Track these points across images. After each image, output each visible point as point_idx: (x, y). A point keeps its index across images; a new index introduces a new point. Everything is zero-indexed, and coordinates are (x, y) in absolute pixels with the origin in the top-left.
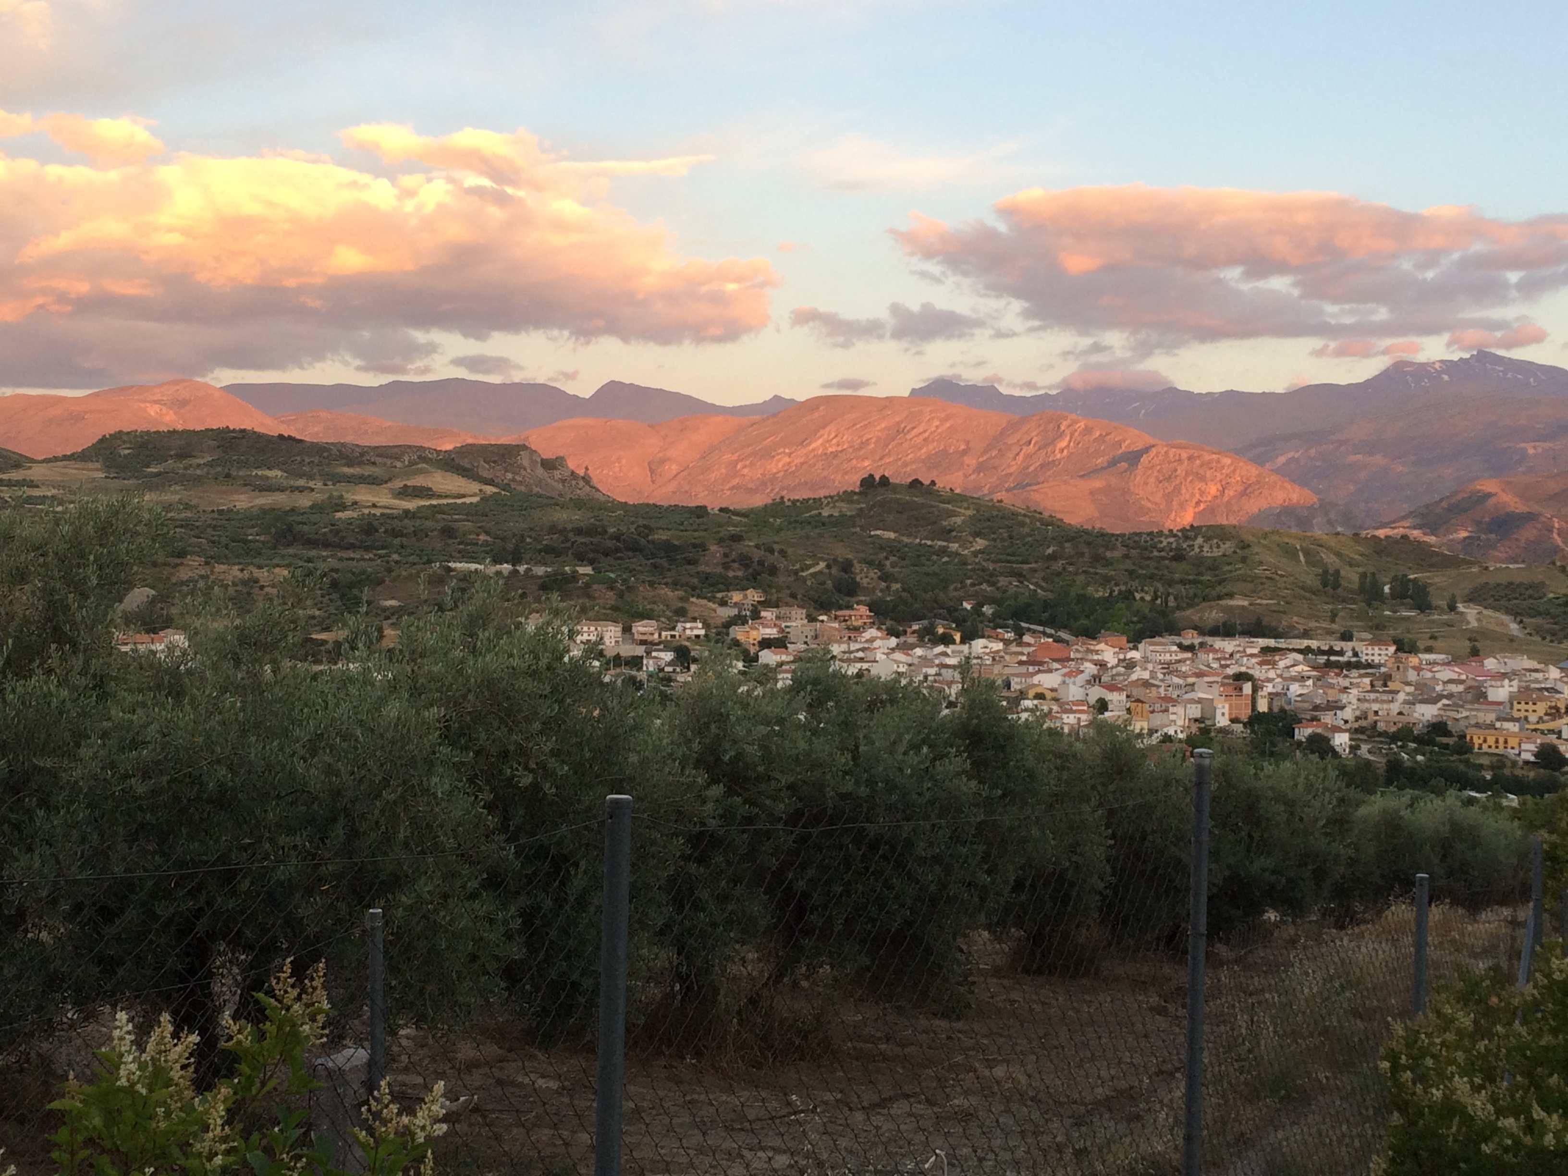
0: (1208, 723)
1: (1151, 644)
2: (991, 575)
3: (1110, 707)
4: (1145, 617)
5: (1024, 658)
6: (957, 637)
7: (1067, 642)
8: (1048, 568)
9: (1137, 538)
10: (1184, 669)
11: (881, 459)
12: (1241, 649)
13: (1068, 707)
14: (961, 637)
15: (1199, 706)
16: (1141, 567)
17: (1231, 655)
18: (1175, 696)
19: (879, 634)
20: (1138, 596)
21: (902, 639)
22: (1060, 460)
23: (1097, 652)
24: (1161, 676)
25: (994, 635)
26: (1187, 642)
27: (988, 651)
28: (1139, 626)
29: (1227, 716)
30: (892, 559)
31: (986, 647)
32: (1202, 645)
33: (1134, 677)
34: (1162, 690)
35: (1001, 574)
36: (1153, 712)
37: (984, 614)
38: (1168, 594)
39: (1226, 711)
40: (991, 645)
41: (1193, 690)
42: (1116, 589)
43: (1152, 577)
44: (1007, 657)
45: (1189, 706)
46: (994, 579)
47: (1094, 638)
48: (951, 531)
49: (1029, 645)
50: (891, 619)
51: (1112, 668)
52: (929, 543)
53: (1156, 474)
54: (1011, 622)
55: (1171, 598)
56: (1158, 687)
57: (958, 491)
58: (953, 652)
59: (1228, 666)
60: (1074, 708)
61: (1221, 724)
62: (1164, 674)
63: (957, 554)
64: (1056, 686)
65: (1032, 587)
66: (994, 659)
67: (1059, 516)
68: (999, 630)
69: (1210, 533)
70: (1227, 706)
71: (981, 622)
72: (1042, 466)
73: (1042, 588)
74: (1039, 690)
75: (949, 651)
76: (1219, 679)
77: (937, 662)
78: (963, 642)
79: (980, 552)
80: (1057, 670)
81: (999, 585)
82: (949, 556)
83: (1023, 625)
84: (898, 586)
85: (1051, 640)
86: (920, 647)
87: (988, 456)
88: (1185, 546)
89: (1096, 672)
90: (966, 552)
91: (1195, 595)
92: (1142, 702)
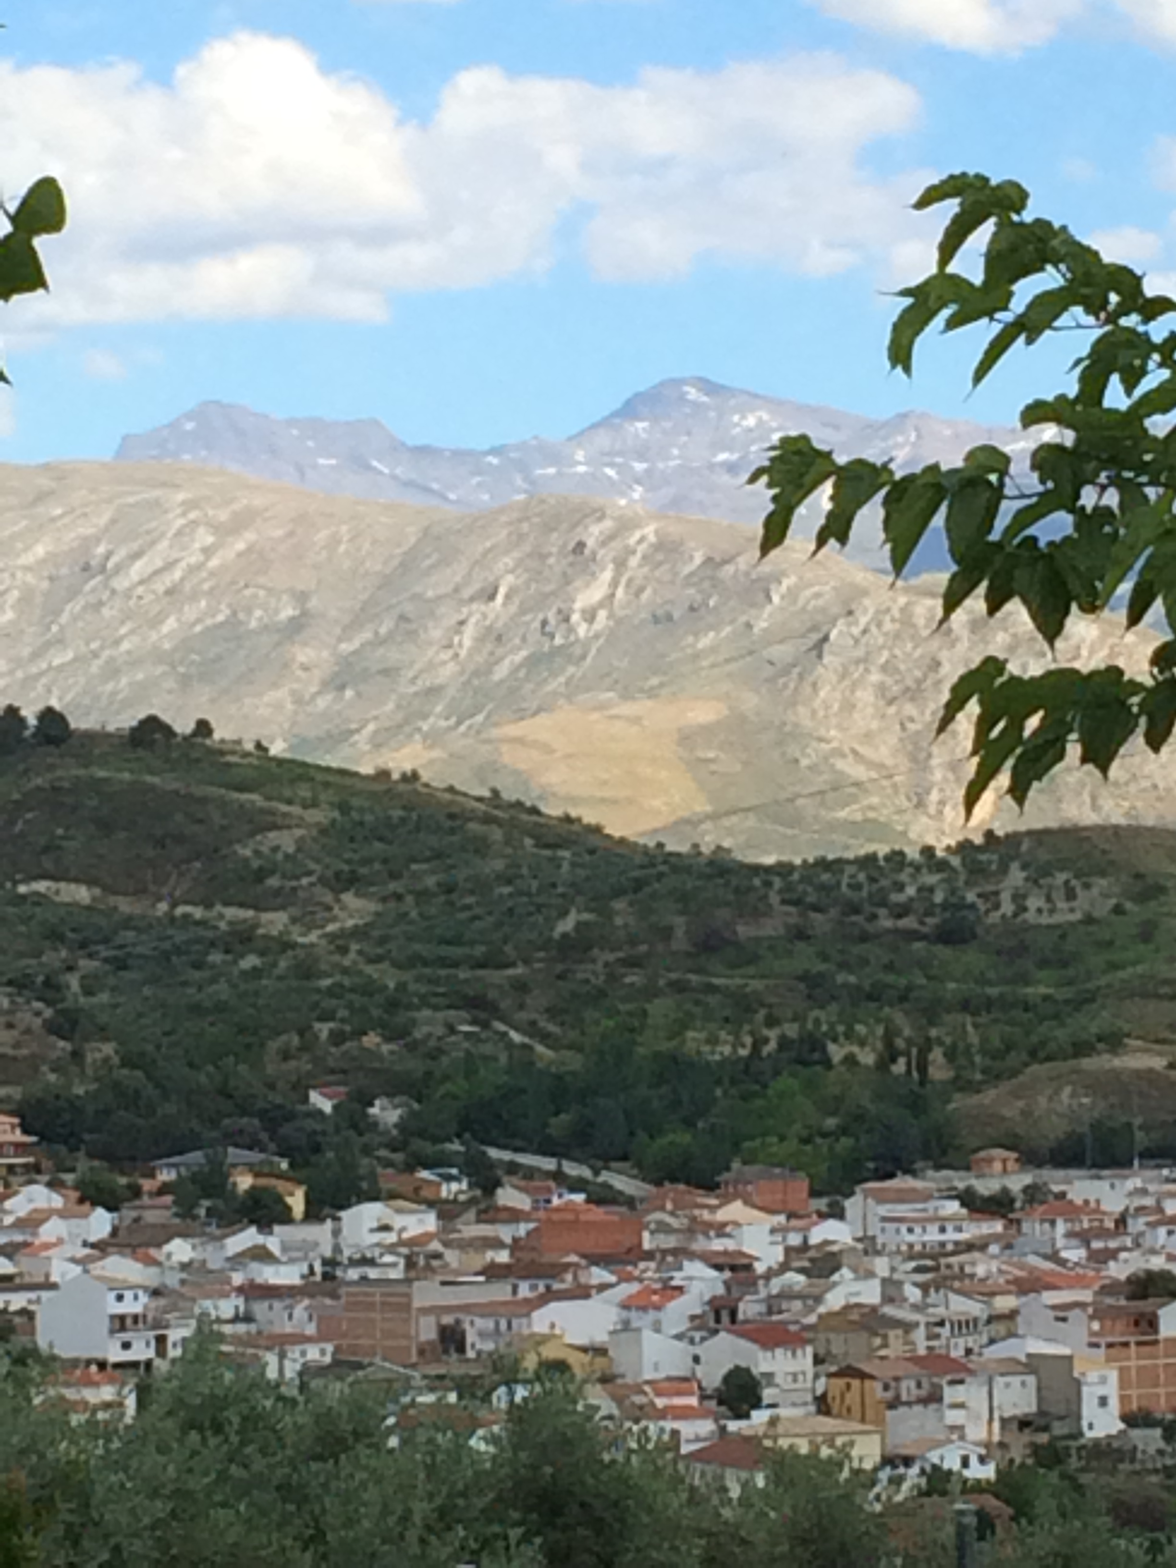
0: (1059, 1429)
1: (882, 1198)
2: (393, 1005)
3: (768, 1394)
4: (860, 1117)
5: (503, 1257)
6: (297, 1202)
7: (631, 1202)
8: (561, 977)
9: (825, 877)
10: (980, 1270)
11: (36, 655)
12: (1149, 1201)
13: (638, 1399)
14: (308, 1202)
15: (1031, 1380)
16: (844, 966)
17: (1121, 1221)
18: (957, 1353)
19: (57, 1201)
20: (836, 1052)
21: (128, 1214)
22: (586, 644)
23: (721, 1230)
24: (913, 1294)
25: (408, 1190)
26: (986, 1187)
27: (391, 1238)
28: (846, 1142)
29: (1114, 1404)
30: (86, 965)
31: (385, 1228)
32: (1033, 1194)
33: (834, 1301)
34: (919, 1336)
35: (424, 1002)
36: (892, 1405)
37: (374, 1125)
38: (927, 1046)
39: (1112, 1390)
40: (398, 1221)
41: (1012, 1335)
42: (773, 1034)
43: (875, 996)
44: (452, 1257)
45: (999, 1381)
46: (401, 1017)
47: (710, 1187)
48: (260, 875)
49: (514, 1216)
50: (91, 1155)
51: (769, 1275)
52: (198, 913)
53: (875, 677)
54: (456, 1146)
55: (937, 1055)
56: (908, 1327)
57: (277, 749)
58: (285, 1249)
59: (1113, 1254)
60: (660, 1402)
61: (1098, 1433)
62: (925, 1288)
63: (286, 945)
64: (601, 1337)
65: (516, 1037)
66: (410, 1263)
67: (589, 817)
68: (425, 1174)
69: (1043, 856)
70: (1113, 1376)
71: (367, 1150)
72: (533, 662)
73: (545, 1038)
74: (550, 1352)
75: (273, 1244)
76: (1086, 1296)
77: (238, 1279)
78: (312, 1215)
79: (358, 933)
80: (603, 1287)
81: (418, 1034)
82: (262, 954)
83: (494, 1153)
84: (108, 1049)
85: (579, 1198)
86: (184, 1235)
87: (367, 635)
88: (971, 897)
89: (720, 1290)
90: (313, 937)
91: (1009, 1047)
92: (863, 1376)
